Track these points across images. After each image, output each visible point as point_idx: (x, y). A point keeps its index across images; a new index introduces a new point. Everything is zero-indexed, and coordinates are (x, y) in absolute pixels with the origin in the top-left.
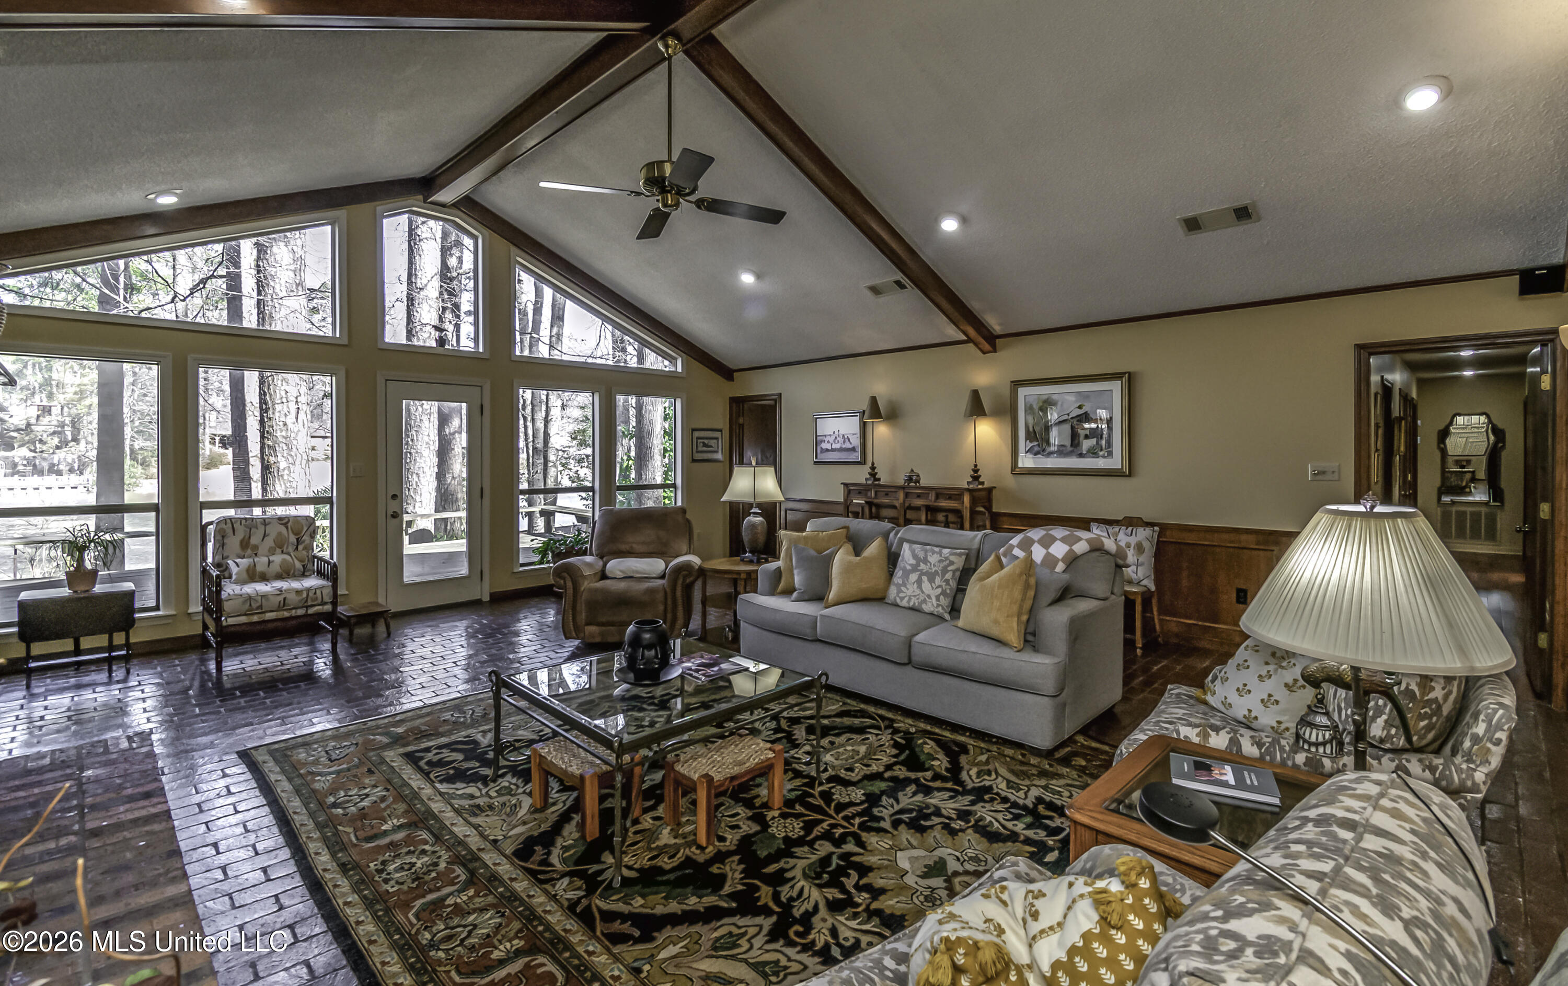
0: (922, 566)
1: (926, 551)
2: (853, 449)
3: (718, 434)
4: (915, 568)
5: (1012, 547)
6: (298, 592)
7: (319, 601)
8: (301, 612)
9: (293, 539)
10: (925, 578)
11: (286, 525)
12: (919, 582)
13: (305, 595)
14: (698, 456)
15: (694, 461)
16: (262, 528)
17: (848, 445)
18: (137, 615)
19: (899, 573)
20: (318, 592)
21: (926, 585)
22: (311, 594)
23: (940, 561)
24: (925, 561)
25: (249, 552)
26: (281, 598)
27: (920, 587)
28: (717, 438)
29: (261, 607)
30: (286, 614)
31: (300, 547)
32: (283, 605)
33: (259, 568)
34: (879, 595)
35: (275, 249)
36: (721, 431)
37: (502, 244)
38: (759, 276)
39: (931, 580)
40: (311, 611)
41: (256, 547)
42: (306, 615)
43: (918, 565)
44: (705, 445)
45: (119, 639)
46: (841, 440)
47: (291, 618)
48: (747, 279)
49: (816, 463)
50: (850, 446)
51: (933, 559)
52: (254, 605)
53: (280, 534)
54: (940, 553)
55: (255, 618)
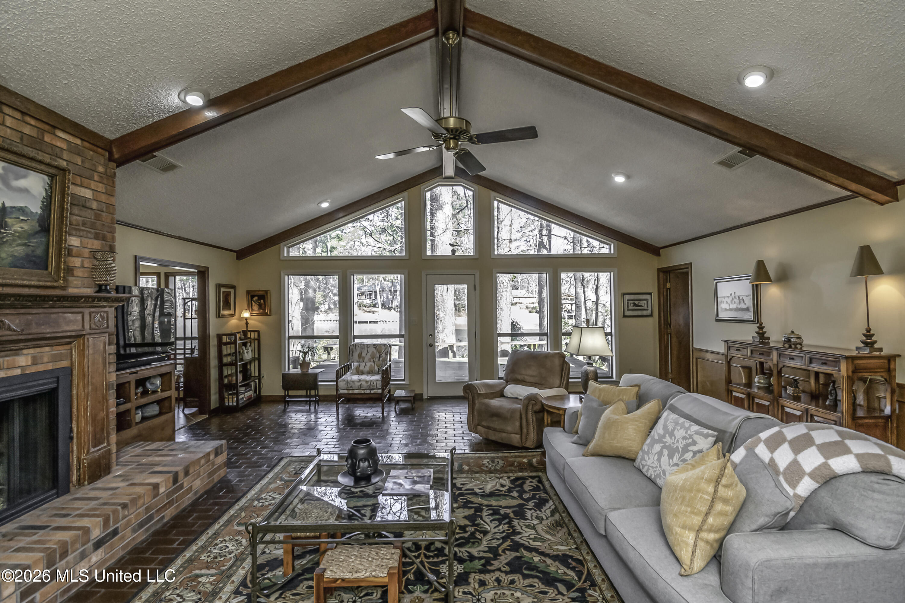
0: (668, 439)
1: (677, 423)
2: (747, 309)
3: (648, 297)
4: (660, 440)
5: (759, 440)
6: (367, 382)
7: (375, 387)
8: (368, 391)
9: (378, 355)
10: (666, 452)
11: (375, 348)
12: (660, 454)
13: (369, 383)
14: (627, 313)
15: (625, 316)
16: (366, 348)
17: (743, 306)
18: (319, 383)
19: (648, 441)
20: (375, 383)
21: (665, 459)
22: (372, 383)
23: (684, 438)
24: (672, 434)
25: (361, 360)
26: (359, 384)
27: (659, 460)
28: (647, 300)
29: (351, 387)
30: (363, 392)
31: (381, 359)
32: (360, 387)
33: (361, 368)
34: (632, 456)
35: (438, 214)
36: (650, 294)
37: (485, 191)
38: (628, 177)
39: (671, 457)
40: (372, 392)
41: (364, 358)
42: (370, 394)
43: (664, 436)
44: (635, 305)
45: (313, 393)
46: (737, 300)
47: (365, 394)
48: (620, 179)
49: (717, 320)
50: (745, 307)
51: (680, 433)
52: (349, 386)
53: (373, 352)
54: (687, 429)
55: (351, 392)
